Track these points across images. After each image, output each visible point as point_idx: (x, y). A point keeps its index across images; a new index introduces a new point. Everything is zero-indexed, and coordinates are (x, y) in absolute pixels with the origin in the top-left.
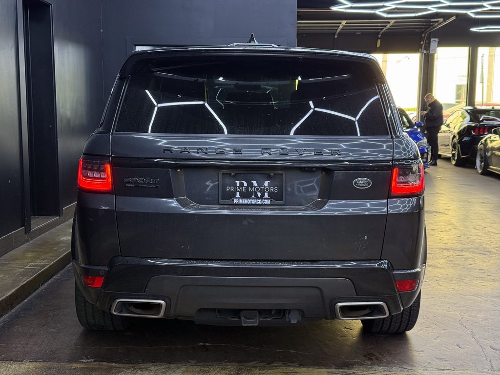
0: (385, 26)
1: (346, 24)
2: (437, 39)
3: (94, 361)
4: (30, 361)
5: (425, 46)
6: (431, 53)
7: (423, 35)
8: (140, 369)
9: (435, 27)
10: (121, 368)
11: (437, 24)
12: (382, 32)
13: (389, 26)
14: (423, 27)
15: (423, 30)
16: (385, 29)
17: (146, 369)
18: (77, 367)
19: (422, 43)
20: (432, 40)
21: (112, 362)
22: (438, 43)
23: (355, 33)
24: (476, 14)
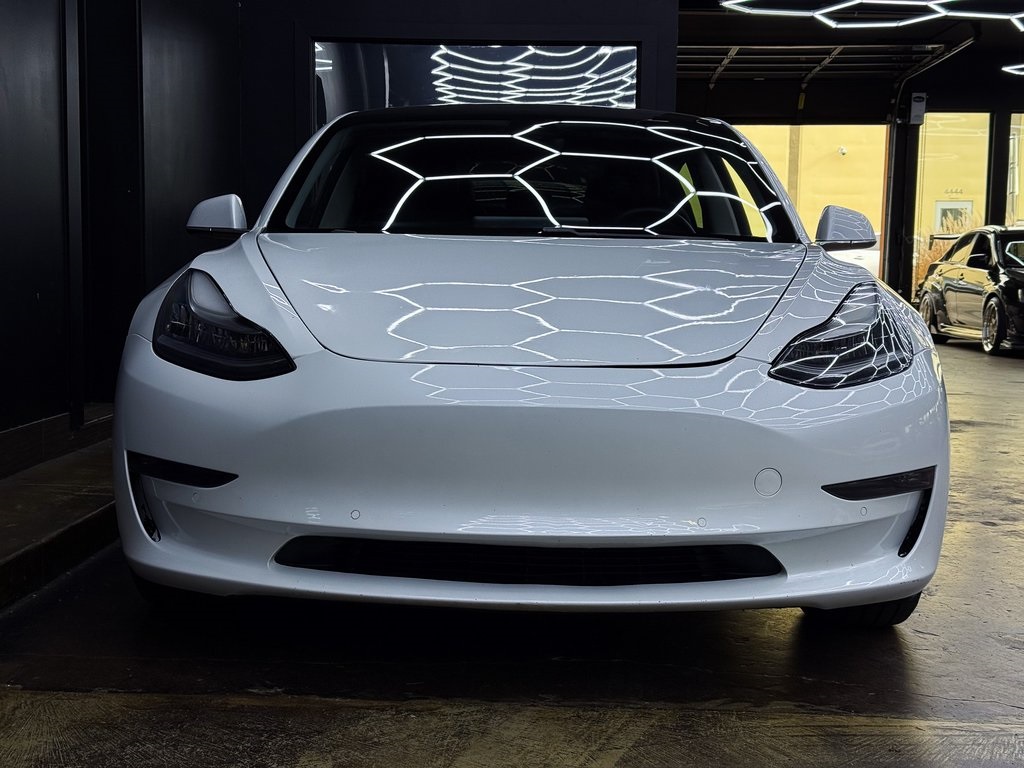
0: (819, 62)
1: (737, 54)
2: (924, 95)
3: (287, 692)
4: (110, 692)
5: (900, 109)
6: (912, 122)
7: (896, 86)
9: (924, 66)
10: (362, 708)
11: (930, 57)
12: (810, 76)
13: (828, 60)
14: (896, 65)
15: (897, 74)
16: (818, 69)
18: (243, 706)
19: (893, 101)
20: (914, 95)
21: (335, 695)
22: (927, 104)
23: (752, 80)
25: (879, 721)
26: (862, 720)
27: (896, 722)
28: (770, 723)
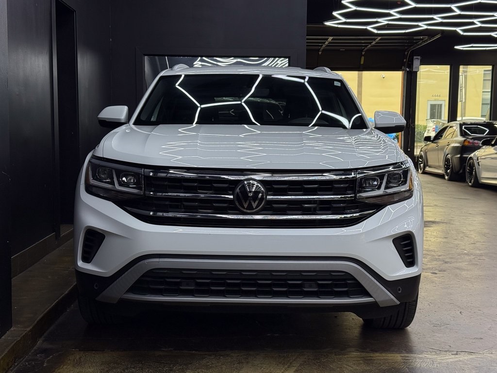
0: (370, 43)
2: (419, 57)
3: (175, 350)
4: (111, 351)
5: (408, 64)
6: (414, 70)
7: (406, 53)
9: (418, 45)
10: (203, 355)
13: (374, 43)
14: (406, 44)
15: (406, 48)
16: (370, 46)
17: (228, 356)
18: (161, 355)
19: (405, 60)
20: (415, 57)
21: (192, 350)
22: (421, 62)
23: (339, 50)
24: (464, 31)
25: (384, 355)
26: (377, 354)
27: (389, 355)
28: (346, 356)
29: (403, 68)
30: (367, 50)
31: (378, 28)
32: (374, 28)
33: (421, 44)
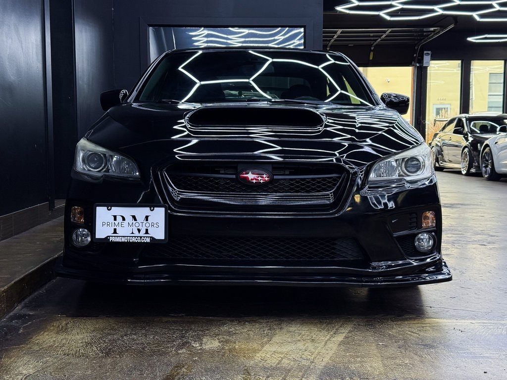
0: (380, 36)
1: (341, 33)
2: (429, 52)
3: (187, 315)
4: (107, 317)
5: (418, 59)
7: (416, 48)
8: (247, 321)
9: (430, 38)
10: (223, 320)
11: (433, 34)
12: (375, 43)
13: (383, 37)
15: (416, 42)
16: (379, 40)
17: (255, 322)
19: (415, 55)
20: (425, 52)
21: (209, 316)
22: (431, 56)
23: (347, 45)
24: (482, 16)
25: (454, 321)
28: (406, 322)
29: (413, 63)
30: (376, 45)
31: (391, 14)
32: (388, 14)
33: (432, 37)
